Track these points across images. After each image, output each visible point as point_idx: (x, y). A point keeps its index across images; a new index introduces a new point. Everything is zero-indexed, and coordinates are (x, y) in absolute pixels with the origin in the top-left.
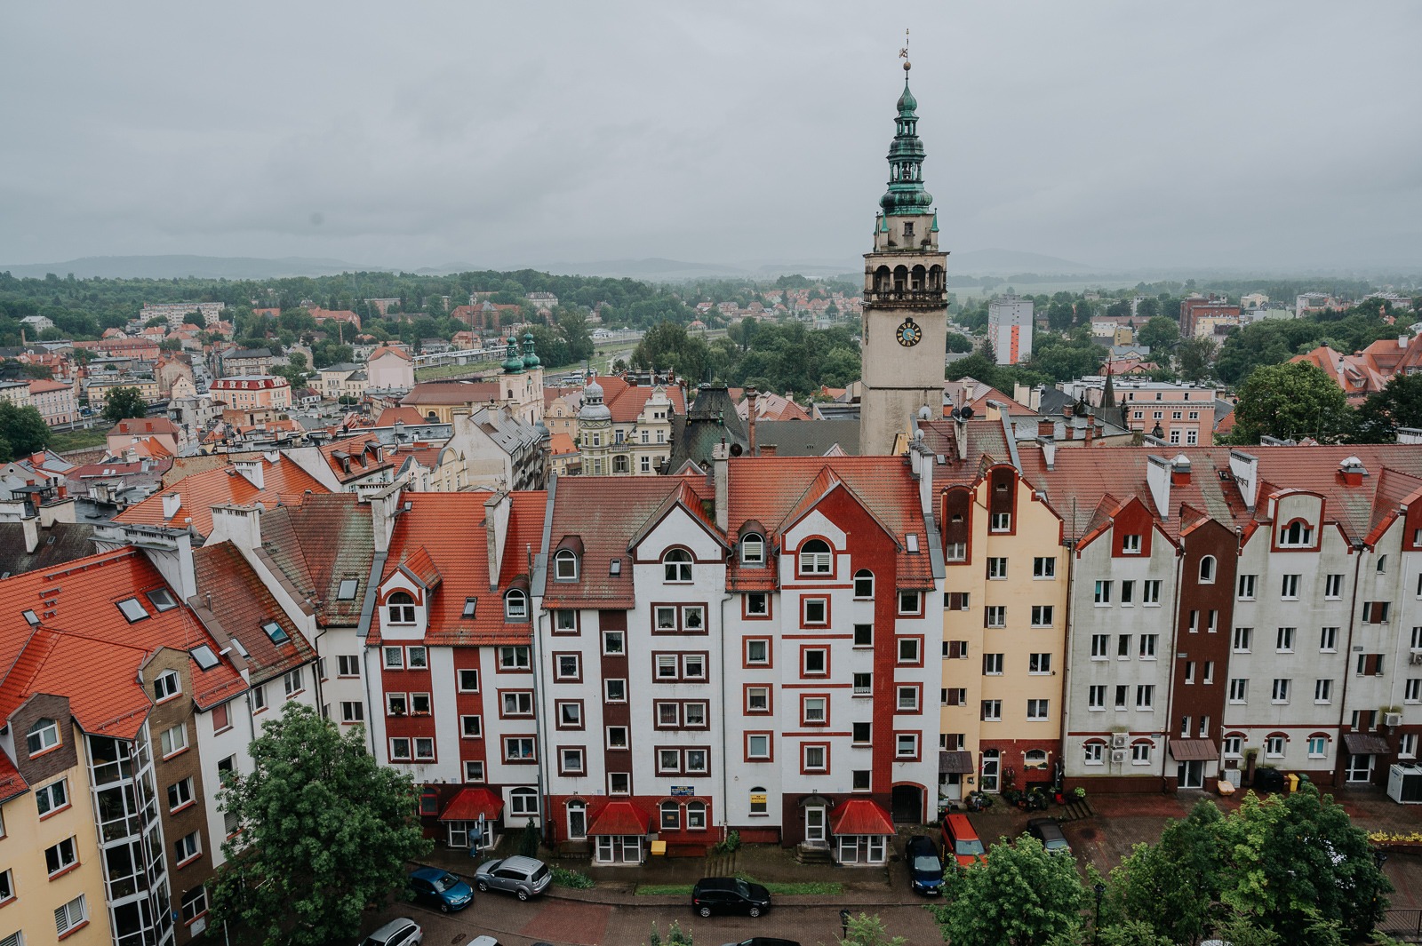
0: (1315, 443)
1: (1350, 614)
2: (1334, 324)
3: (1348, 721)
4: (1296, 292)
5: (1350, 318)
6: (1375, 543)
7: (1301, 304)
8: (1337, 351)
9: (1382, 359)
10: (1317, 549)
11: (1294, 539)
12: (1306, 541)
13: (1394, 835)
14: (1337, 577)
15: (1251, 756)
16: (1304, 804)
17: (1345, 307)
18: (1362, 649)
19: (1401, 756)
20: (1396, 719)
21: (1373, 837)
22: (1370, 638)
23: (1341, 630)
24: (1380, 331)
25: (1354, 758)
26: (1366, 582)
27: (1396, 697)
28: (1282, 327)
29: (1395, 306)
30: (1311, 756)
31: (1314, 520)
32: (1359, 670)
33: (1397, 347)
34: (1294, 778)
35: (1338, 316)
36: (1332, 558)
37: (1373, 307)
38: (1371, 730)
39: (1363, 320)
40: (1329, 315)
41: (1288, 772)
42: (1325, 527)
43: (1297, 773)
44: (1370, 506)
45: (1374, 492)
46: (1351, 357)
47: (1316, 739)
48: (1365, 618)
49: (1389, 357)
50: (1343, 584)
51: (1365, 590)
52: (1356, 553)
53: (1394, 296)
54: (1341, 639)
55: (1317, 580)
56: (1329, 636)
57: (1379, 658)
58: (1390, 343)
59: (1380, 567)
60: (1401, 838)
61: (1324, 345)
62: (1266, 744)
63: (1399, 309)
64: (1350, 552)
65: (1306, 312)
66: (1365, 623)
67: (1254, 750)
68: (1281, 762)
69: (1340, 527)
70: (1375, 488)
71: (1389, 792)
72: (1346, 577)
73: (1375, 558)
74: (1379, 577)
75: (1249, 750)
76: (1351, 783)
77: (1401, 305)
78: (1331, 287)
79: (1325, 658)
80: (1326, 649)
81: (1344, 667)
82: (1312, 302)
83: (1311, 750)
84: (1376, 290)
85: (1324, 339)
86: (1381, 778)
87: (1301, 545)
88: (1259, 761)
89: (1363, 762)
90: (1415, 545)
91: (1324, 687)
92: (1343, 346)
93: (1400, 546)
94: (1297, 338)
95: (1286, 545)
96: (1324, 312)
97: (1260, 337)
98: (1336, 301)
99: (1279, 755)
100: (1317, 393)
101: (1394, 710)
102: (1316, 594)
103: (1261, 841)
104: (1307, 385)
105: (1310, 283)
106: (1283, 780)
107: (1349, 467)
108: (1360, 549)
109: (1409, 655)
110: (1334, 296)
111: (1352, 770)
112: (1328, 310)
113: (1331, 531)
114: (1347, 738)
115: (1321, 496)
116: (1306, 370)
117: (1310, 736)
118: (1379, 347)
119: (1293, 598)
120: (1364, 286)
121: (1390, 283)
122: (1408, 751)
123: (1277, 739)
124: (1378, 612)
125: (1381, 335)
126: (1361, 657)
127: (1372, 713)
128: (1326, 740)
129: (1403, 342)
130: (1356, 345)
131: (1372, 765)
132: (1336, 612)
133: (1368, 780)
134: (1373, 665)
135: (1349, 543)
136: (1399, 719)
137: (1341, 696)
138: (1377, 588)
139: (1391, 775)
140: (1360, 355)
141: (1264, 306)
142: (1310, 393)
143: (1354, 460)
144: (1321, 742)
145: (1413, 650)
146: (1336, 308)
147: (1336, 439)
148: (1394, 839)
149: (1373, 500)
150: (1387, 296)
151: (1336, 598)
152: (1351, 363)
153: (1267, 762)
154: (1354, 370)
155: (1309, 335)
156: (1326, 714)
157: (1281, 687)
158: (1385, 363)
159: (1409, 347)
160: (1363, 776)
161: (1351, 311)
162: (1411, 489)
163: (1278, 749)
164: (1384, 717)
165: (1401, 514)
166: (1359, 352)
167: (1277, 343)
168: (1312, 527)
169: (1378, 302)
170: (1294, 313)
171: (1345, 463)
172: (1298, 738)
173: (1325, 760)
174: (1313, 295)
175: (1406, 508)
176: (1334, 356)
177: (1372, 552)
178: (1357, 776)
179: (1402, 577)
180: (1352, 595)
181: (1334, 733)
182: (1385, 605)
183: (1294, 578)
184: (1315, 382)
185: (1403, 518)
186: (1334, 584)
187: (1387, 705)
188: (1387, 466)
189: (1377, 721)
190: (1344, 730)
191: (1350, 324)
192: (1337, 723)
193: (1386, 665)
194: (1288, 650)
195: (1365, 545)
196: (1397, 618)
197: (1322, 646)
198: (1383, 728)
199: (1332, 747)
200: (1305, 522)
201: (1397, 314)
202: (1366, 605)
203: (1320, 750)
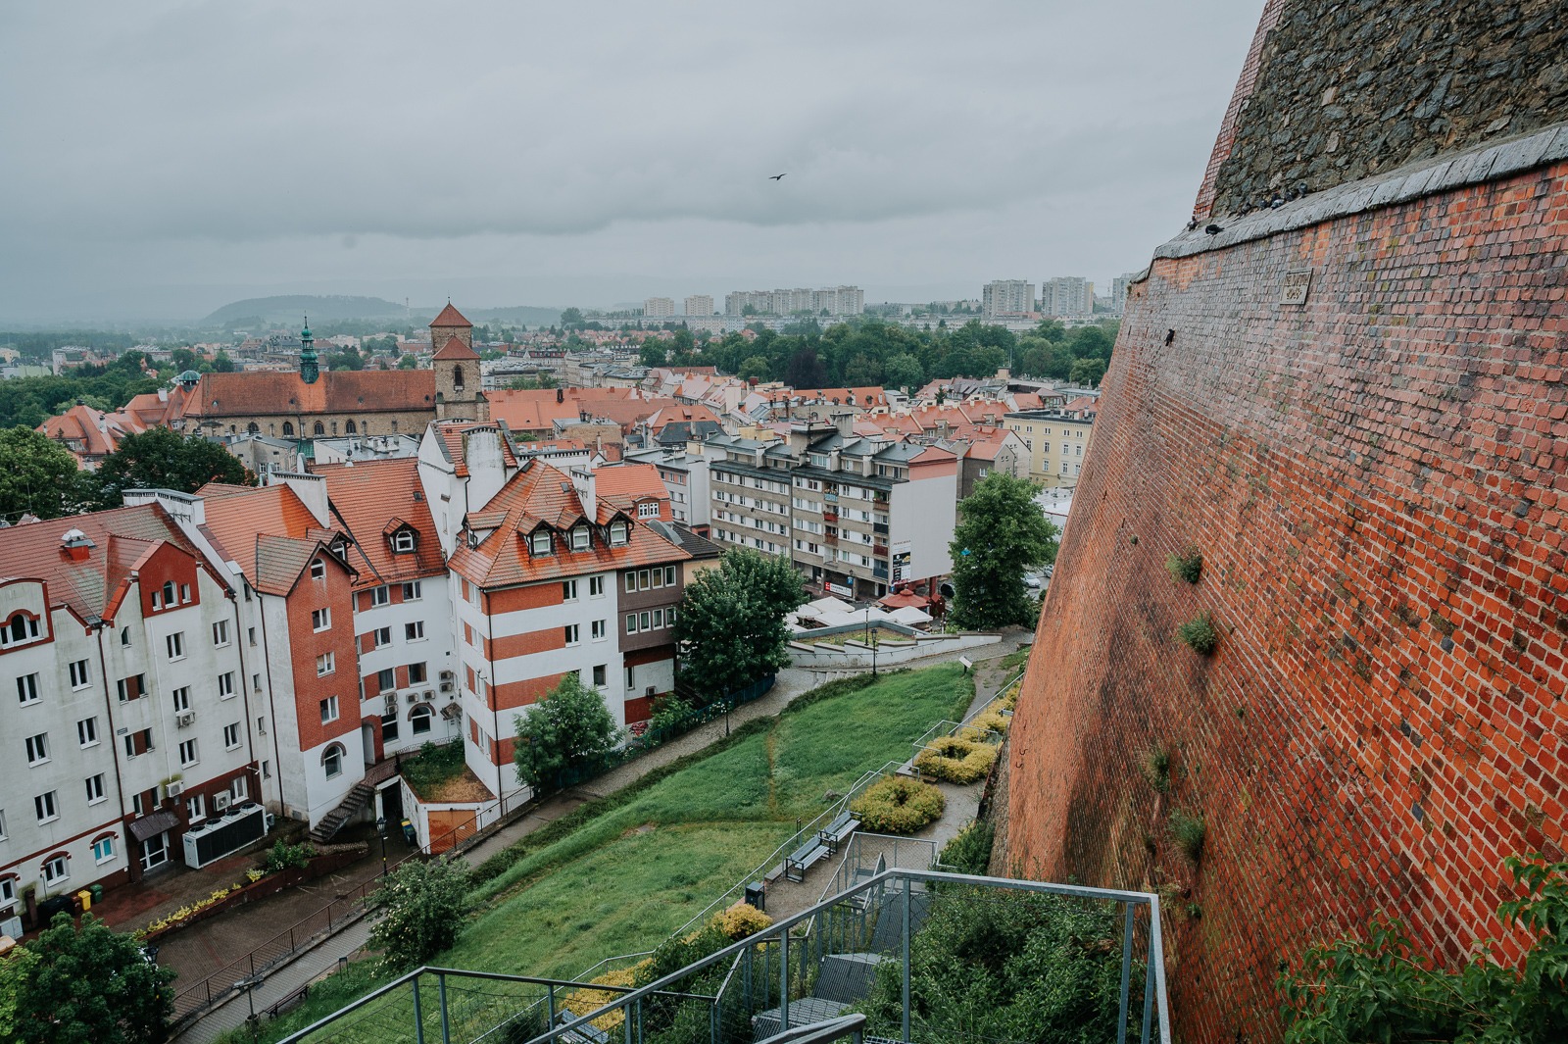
0: (36, 520)
1: (104, 698)
2: (93, 380)
3: (129, 809)
4: (53, 345)
5: (110, 373)
6: (113, 617)
7: (58, 359)
8: (97, 409)
9: (145, 414)
10: (50, 639)
11: (19, 634)
12: (34, 633)
13: (195, 904)
14: (82, 664)
15: (28, 894)
16: (56, 939)
17: (105, 361)
18: (126, 730)
19: (192, 821)
20: (177, 787)
21: (175, 917)
22: (132, 716)
23: (99, 718)
24: (140, 386)
25: (146, 844)
26: (113, 660)
27: (173, 764)
28: (33, 385)
29: (155, 359)
30: (100, 862)
31: (37, 607)
32: (129, 752)
33: (158, 401)
34: (85, 895)
35: (99, 371)
36: (70, 645)
37: (132, 362)
38: (156, 808)
39: (124, 375)
40: (88, 371)
41: (76, 893)
42: (53, 613)
43: (87, 888)
44: (103, 579)
45: (105, 563)
46: (113, 415)
47: (101, 842)
48: (122, 697)
49: (153, 411)
50: (90, 669)
51: (114, 668)
52: (95, 633)
53: (156, 349)
54: (102, 728)
55: (59, 673)
56: (87, 729)
57: (146, 733)
58: (150, 398)
59: (125, 640)
60: (203, 904)
61: (80, 403)
62: (44, 872)
63: (161, 362)
64: (88, 633)
65: (63, 367)
66: (123, 702)
67: (31, 886)
68: (67, 884)
69: (69, 609)
70: (105, 559)
71: (188, 863)
72: (91, 661)
73: (118, 633)
74: (126, 651)
75: (24, 889)
76: (150, 870)
77: (163, 358)
78: (90, 340)
79: (89, 753)
80: (88, 744)
81: (112, 755)
82: (70, 356)
83: (98, 856)
84: (138, 343)
85: (82, 397)
86: (177, 851)
87: (29, 639)
88: (40, 895)
89: (156, 842)
90: (155, 609)
91: (94, 786)
92: (105, 403)
93: (140, 614)
94: (54, 398)
95: (11, 643)
96: (83, 367)
97: (10, 398)
98: (96, 355)
99: (62, 878)
100: (42, 461)
101: (174, 780)
102: (61, 689)
103: (13, 1008)
104: (28, 453)
105: (67, 336)
106: (72, 903)
107: (71, 541)
108: (98, 627)
109: (176, 720)
110: (92, 349)
111: (147, 857)
112: (88, 365)
113: (61, 616)
114: (133, 827)
115: (40, 580)
116: (26, 436)
117: (93, 842)
118: (140, 402)
119: (35, 701)
120: (126, 339)
121: (153, 335)
122: (198, 813)
123: (55, 862)
124: (134, 687)
125: (141, 390)
126: (128, 739)
127: (153, 791)
128: (111, 839)
129: (163, 395)
130: (119, 401)
131: (166, 843)
132: (89, 700)
133: (166, 859)
134: (142, 742)
135: (84, 624)
136: (181, 786)
137: (116, 786)
138: (126, 665)
139: (185, 843)
140: (123, 412)
141: (16, 362)
142: (34, 462)
143: (75, 533)
144: (107, 845)
145: (178, 713)
146: (96, 362)
147: (79, 509)
148: (196, 908)
149: (105, 572)
150: (145, 349)
151: (85, 686)
152: (114, 420)
153: (50, 892)
154: (119, 428)
155: (66, 393)
156: (105, 811)
157: (45, 804)
158: (149, 418)
159: (170, 400)
160: (160, 857)
161: (112, 365)
162: (138, 553)
163: (60, 871)
164: (166, 790)
165: (134, 581)
166: (121, 408)
167: (29, 404)
168: (38, 617)
169: (138, 356)
170: (51, 369)
171: (66, 537)
172: (80, 851)
173: (117, 859)
174: (70, 349)
175: (137, 574)
176: (94, 415)
177: (113, 627)
178: (153, 860)
179: (149, 645)
180: (102, 677)
181: (119, 828)
182: (140, 678)
183: (31, 678)
184: (39, 448)
185: (135, 585)
186: (78, 672)
187: (166, 777)
188: (114, 533)
189: (160, 797)
190: (127, 820)
191: (112, 380)
192: (119, 816)
193: (155, 738)
194: (44, 760)
195: (103, 622)
196: (155, 687)
197: (83, 742)
198: (168, 801)
199: (120, 843)
200: (28, 613)
201: (158, 366)
202: (120, 683)
203: (108, 851)
